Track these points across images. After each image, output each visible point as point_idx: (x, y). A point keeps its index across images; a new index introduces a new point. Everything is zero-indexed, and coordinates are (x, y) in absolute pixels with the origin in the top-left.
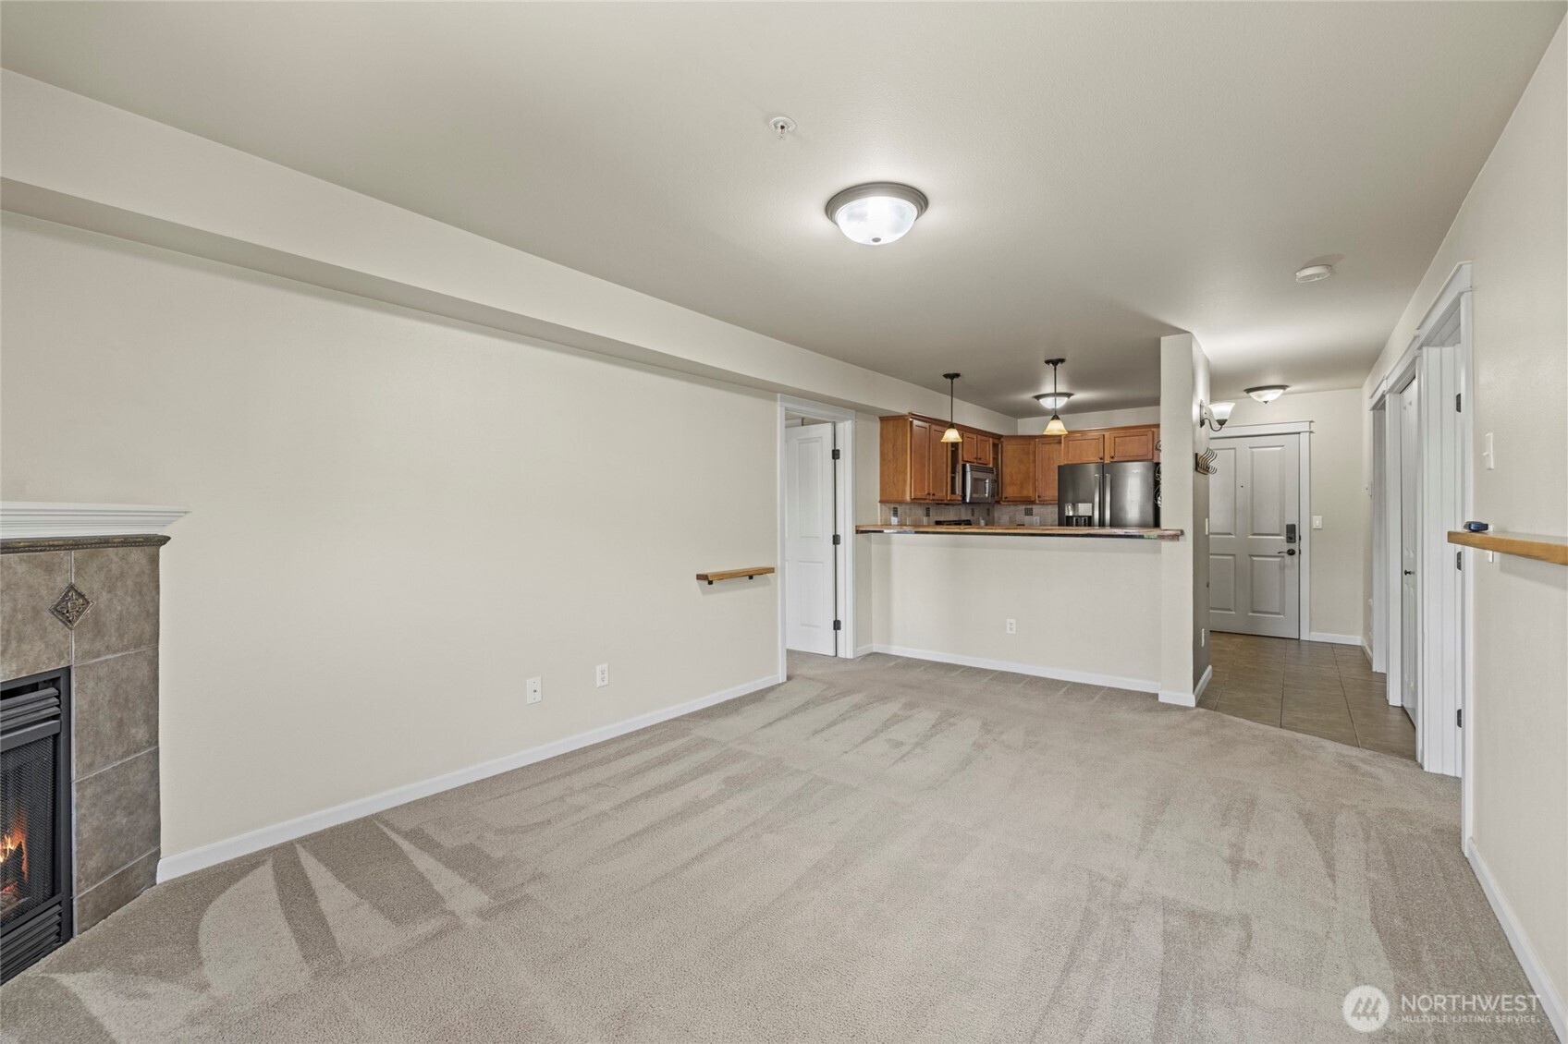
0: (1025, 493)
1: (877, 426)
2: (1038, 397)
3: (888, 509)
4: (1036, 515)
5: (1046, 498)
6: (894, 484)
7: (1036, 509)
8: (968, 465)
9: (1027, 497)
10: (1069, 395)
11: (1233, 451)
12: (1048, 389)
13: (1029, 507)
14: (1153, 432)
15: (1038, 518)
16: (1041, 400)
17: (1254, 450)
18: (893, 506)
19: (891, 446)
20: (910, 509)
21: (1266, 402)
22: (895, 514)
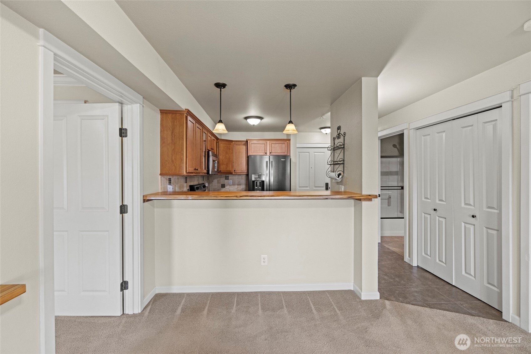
0: (228, 169)
1: (159, 116)
2: (246, 118)
3: (165, 180)
4: (231, 180)
5: (237, 172)
6: (172, 161)
7: (230, 177)
8: (210, 152)
9: (229, 171)
10: (261, 118)
11: (308, 153)
12: (252, 113)
13: (227, 175)
14: (287, 143)
15: (231, 181)
16: (248, 120)
17: (315, 153)
18: (168, 177)
19: (170, 133)
20: (178, 179)
21: (326, 134)
22: (170, 183)
